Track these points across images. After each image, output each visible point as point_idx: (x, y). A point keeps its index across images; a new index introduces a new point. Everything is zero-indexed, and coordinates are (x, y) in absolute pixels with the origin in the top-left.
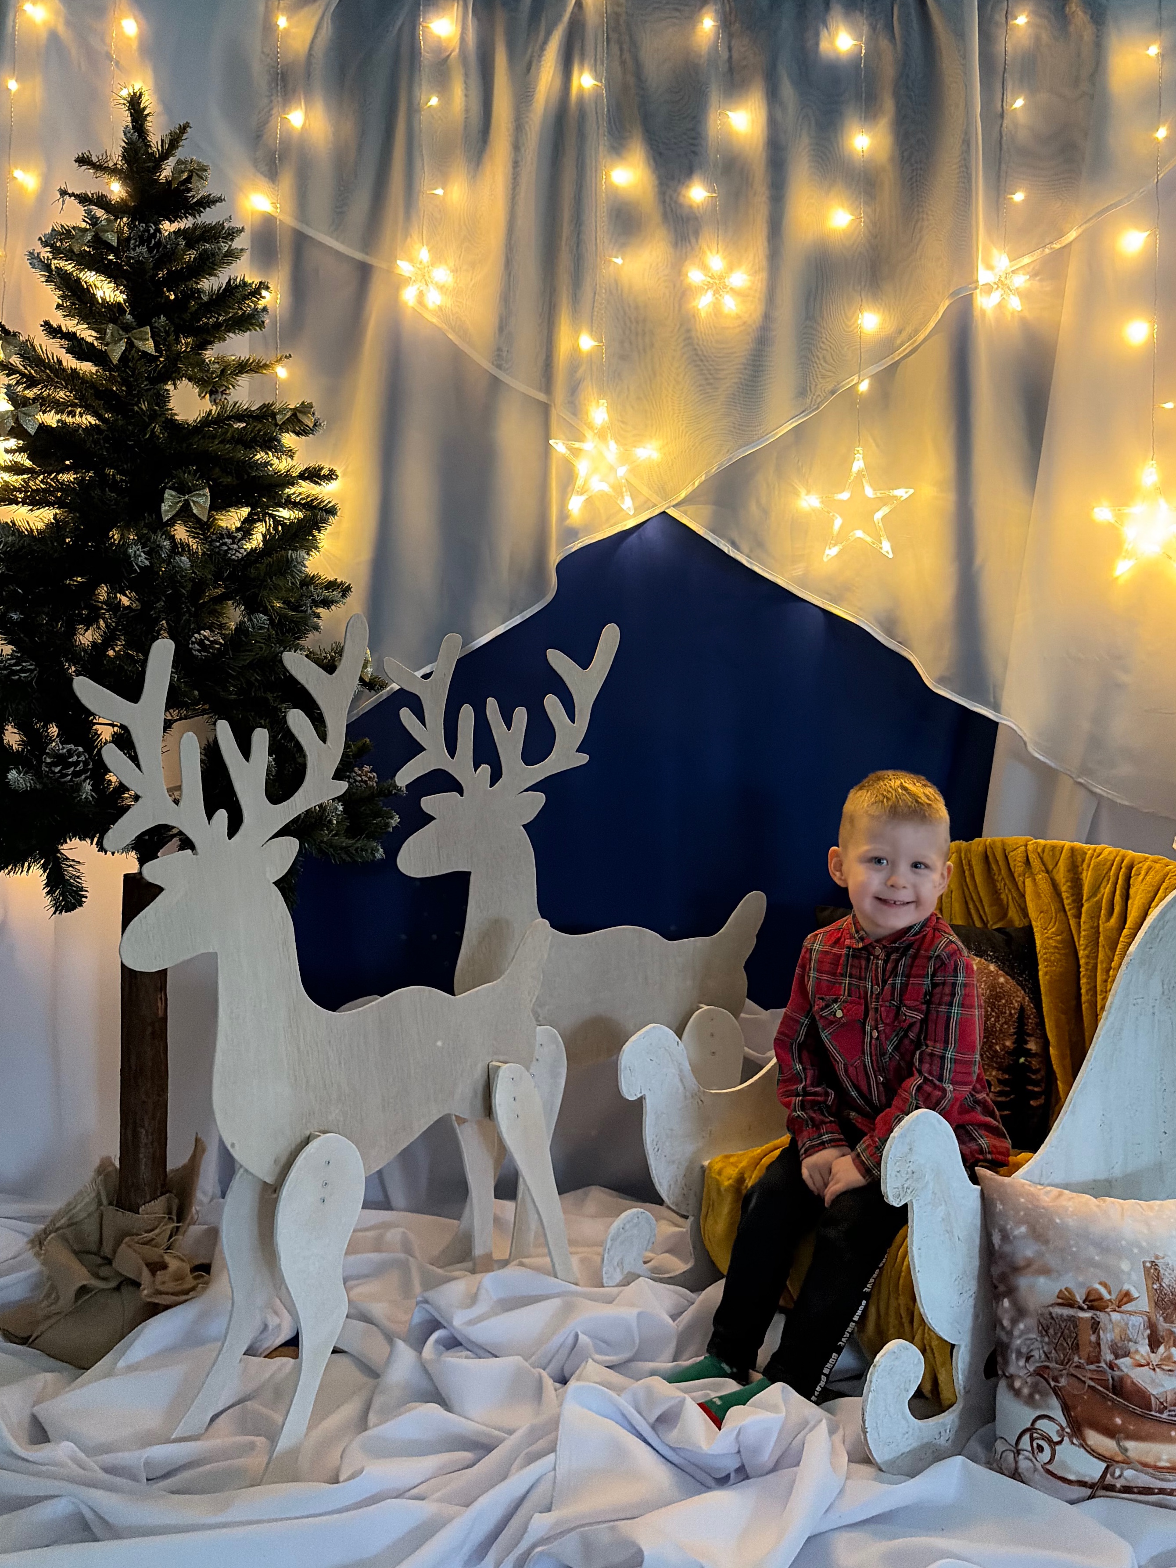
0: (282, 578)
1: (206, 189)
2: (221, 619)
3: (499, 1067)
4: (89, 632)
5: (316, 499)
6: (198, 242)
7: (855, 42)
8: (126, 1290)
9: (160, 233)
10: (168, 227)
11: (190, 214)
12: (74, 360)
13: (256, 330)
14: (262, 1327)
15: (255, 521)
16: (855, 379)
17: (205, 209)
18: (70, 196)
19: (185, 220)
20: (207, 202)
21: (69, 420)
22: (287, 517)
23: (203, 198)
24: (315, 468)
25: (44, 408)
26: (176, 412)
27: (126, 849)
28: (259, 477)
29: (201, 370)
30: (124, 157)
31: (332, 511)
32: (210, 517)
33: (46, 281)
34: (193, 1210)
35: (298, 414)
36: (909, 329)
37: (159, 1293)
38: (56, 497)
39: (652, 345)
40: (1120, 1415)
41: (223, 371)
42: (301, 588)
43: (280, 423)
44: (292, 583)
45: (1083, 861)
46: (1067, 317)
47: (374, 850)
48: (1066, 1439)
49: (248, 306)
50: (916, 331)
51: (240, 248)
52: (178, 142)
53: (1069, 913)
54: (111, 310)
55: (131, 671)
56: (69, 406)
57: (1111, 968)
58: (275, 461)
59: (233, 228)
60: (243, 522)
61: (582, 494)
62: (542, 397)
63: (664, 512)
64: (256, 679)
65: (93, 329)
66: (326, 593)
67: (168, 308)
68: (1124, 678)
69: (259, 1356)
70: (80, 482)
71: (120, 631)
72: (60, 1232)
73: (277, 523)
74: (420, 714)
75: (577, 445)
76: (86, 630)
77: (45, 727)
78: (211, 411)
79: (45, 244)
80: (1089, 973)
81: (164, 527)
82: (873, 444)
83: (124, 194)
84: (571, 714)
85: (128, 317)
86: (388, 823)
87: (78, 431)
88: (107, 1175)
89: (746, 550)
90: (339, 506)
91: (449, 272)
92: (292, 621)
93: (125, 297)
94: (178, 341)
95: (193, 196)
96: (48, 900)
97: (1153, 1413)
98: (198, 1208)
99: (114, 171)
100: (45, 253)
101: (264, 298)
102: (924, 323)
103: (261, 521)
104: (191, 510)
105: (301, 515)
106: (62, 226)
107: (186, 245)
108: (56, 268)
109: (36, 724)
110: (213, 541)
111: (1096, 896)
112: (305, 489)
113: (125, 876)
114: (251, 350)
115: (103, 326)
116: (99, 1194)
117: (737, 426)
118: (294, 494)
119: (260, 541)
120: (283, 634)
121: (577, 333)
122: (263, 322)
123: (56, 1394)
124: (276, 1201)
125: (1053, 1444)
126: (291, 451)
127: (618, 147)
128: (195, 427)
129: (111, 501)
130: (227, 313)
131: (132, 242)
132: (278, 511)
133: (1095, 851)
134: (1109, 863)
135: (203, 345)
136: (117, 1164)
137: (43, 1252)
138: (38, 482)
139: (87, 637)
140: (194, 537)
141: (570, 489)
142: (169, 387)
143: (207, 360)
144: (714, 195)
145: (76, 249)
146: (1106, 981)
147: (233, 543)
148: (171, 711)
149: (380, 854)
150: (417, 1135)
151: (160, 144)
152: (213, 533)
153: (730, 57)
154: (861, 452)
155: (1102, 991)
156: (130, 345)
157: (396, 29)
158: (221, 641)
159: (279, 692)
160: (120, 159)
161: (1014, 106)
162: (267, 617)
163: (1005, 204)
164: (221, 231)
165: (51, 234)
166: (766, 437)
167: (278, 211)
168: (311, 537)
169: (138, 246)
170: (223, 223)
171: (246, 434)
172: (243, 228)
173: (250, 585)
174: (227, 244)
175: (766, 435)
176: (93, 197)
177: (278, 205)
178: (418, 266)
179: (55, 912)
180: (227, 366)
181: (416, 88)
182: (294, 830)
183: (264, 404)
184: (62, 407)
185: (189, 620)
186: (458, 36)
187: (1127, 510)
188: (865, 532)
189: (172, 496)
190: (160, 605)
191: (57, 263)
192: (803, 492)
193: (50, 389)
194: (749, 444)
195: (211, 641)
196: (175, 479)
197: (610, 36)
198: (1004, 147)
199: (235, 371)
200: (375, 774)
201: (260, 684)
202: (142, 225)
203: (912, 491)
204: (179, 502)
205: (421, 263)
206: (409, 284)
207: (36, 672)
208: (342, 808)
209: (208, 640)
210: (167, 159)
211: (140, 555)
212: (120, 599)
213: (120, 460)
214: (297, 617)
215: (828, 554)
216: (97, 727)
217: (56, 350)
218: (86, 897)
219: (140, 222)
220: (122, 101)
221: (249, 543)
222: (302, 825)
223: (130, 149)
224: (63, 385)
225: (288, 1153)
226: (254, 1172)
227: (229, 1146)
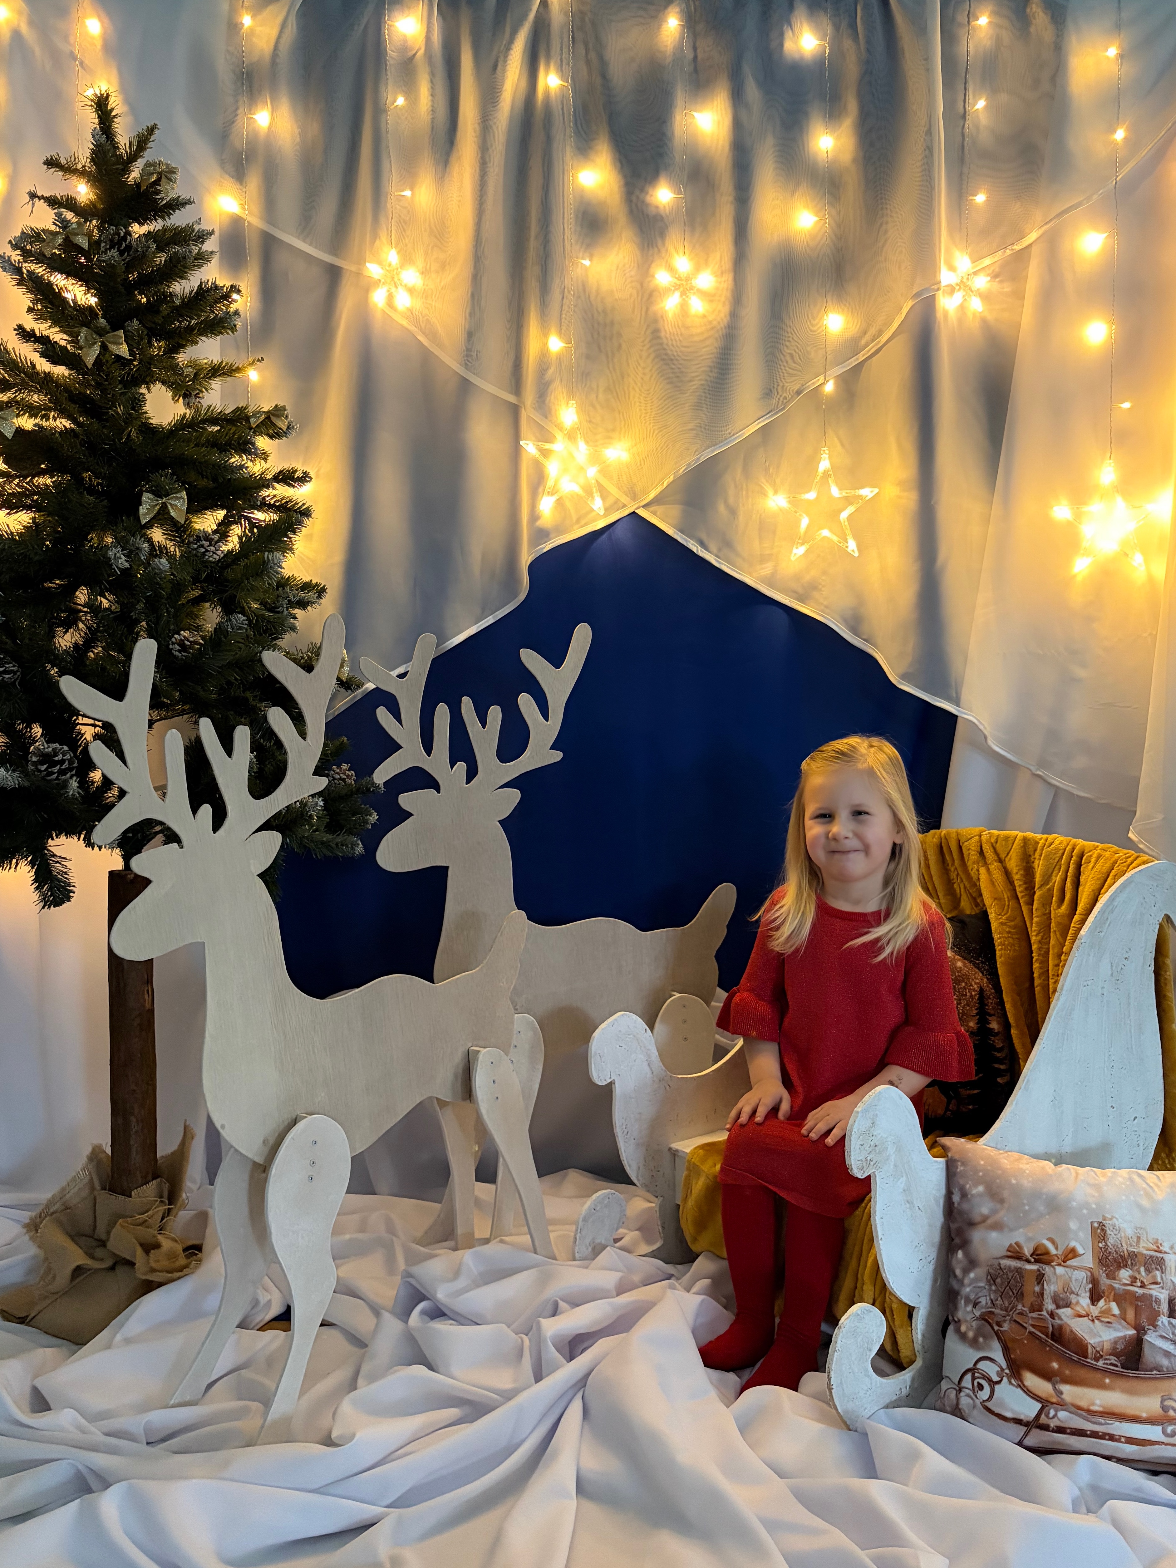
0: (259, 579)
1: (175, 192)
2: (199, 620)
3: (479, 1051)
4: (69, 634)
5: (291, 501)
6: (168, 244)
7: (818, 42)
8: (120, 1269)
9: (131, 235)
10: (138, 230)
11: (160, 217)
12: (48, 364)
13: (228, 333)
15: (231, 523)
16: (821, 379)
17: (174, 211)
18: (40, 199)
19: (154, 223)
20: (176, 204)
21: (44, 423)
22: (263, 519)
23: (173, 200)
24: (288, 471)
25: (18, 412)
26: (150, 415)
27: (111, 846)
28: (235, 479)
29: (175, 374)
30: (92, 160)
31: (306, 513)
32: (186, 520)
33: (18, 285)
34: (183, 1195)
35: (271, 417)
36: (872, 331)
37: (153, 1270)
38: (33, 501)
39: (620, 346)
40: (1057, 1361)
41: (196, 375)
42: (277, 589)
43: (254, 426)
44: (269, 584)
45: (1036, 850)
46: (1027, 317)
47: (355, 845)
48: (1005, 1380)
49: (220, 309)
50: (880, 333)
51: (210, 250)
52: (146, 144)
53: (1021, 901)
54: (84, 314)
55: (113, 672)
56: (43, 410)
57: (1063, 953)
58: (250, 464)
59: (203, 231)
60: (219, 525)
61: (553, 494)
62: (512, 399)
63: (634, 513)
64: (236, 679)
65: (65, 333)
66: (302, 594)
67: (139, 312)
68: (1081, 673)
69: (252, 1329)
70: (56, 485)
71: (101, 632)
72: (54, 1216)
73: (252, 525)
74: (396, 714)
75: (547, 446)
76: (65, 633)
77: (29, 727)
78: (186, 414)
79: (15, 246)
80: (1041, 958)
81: (142, 529)
82: (838, 444)
83: (92, 196)
84: (544, 711)
85: (101, 319)
86: (367, 820)
87: (53, 434)
88: (99, 1162)
89: (715, 550)
90: (314, 508)
91: (418, 274)
92: (269, 622)
93: (96, 300)
94: (151, 345)
95: (163, 199)
96: (35, 896)
97: (1089, 1360)
98: (188, 1194)
99: (82, 173)
100: (15, 256)
101: (236, 301)
102: (888, 324)
103: (235, 523)
104: (169, 512)
105: (276, 517)
106: (32, 229)
107: (156, 247)
108: (28, 271)
109: (19, 724)
110: (191, 543)
111: (1048, 884)
112: (281, 491)
114: (222, 352)
115: (76, 329)
116: (91, 1179)
117: (704, 427)
118: (268, 496)
119: (236, 543)
120: (261, 635)
121: (545, 335)
122: (235, 326)
123: (56, 1366)
124: (266, 1180)
125: (993, 1384)
126: (265, 453)
127: (584, 149)
128: (171, 432)
129: (90, 504)
130: (199, 316)
131: (103, 245)
132: (253, 513)
133: (1046, 840)
134: (1061, 852)
135: (176, 348)
136: (109, 1151)
137: (38, 1235)
138: (13, 486)
139: (67, 640)
140: (171, 540)
141: (540, 490)
142: (143, 390)
143: (181, 364)
144: (681, 196)
145: (47, 253)
146: (1058, 965)
147: (211, 545)
148: (155, 710)
149: (360, 849)
150: (401, 1117)
151: (128, 145)
152: (189, 536)
153: (695, 58)
154: (827, 452)
155: (1053, 975)
156: (104, 348)
157: (362, 27)
158: (201, 641)
159: (258, 691)
160: (89, 160)
161: (976, 107)
162: (245, 618)
163: (967, 205)
164: (191, 234)
165: (21, 237)
166: (733, 438)
167: (247, 212)
168: (285, 539)
169: (110, 249)
170: (193, 225)
171: (221, 437)
172: (213, 231)
173: (227, 586)
174: (198, 246)
175: (734, 435)
176: (62, 199)
177: (246, 207)
178: (387, 268)
179: (43, 908)
180: (199, 370)
181: (382, 88)
182: (274, 824)
183: (238, 408)
184: (35, 411)
185: (169, 622)
186: (424, 35)
187: (1085, 509)
188: (831, 531)
189: (149, 499)
190: (140, 606)
191: (27, 266)
192: (770, 492)
193: (24, 393)
194: (716, 444)
195: (191, 642)
196: (151, 481)
197: (576, 35)
198: (966, 148)
199: (208, 374)
200: (353, 772)
201: (239, 684)
202: (112, 227)
203: (876, 490)
204: (156, 505)
205: (390, 265)
206: (379, 286)
207: (18, 673)
208: (321, 803)
209: (188, 640)
210: (136, 161)
211: (120, 558)
212: (101, 602)
213: (98, 464)
214: (274, 618)
215: (795, 554)
216: (81, 727)
217: (28, 353)
218: (74, 893)
219: (110, 224)
220: (89, 103)
221: (226, 545)
222: (284, 820)
223: (99, 151)
224: (37, 388)
225: (277, 1134)
226: (244, 1152)
227: (218, 1126)
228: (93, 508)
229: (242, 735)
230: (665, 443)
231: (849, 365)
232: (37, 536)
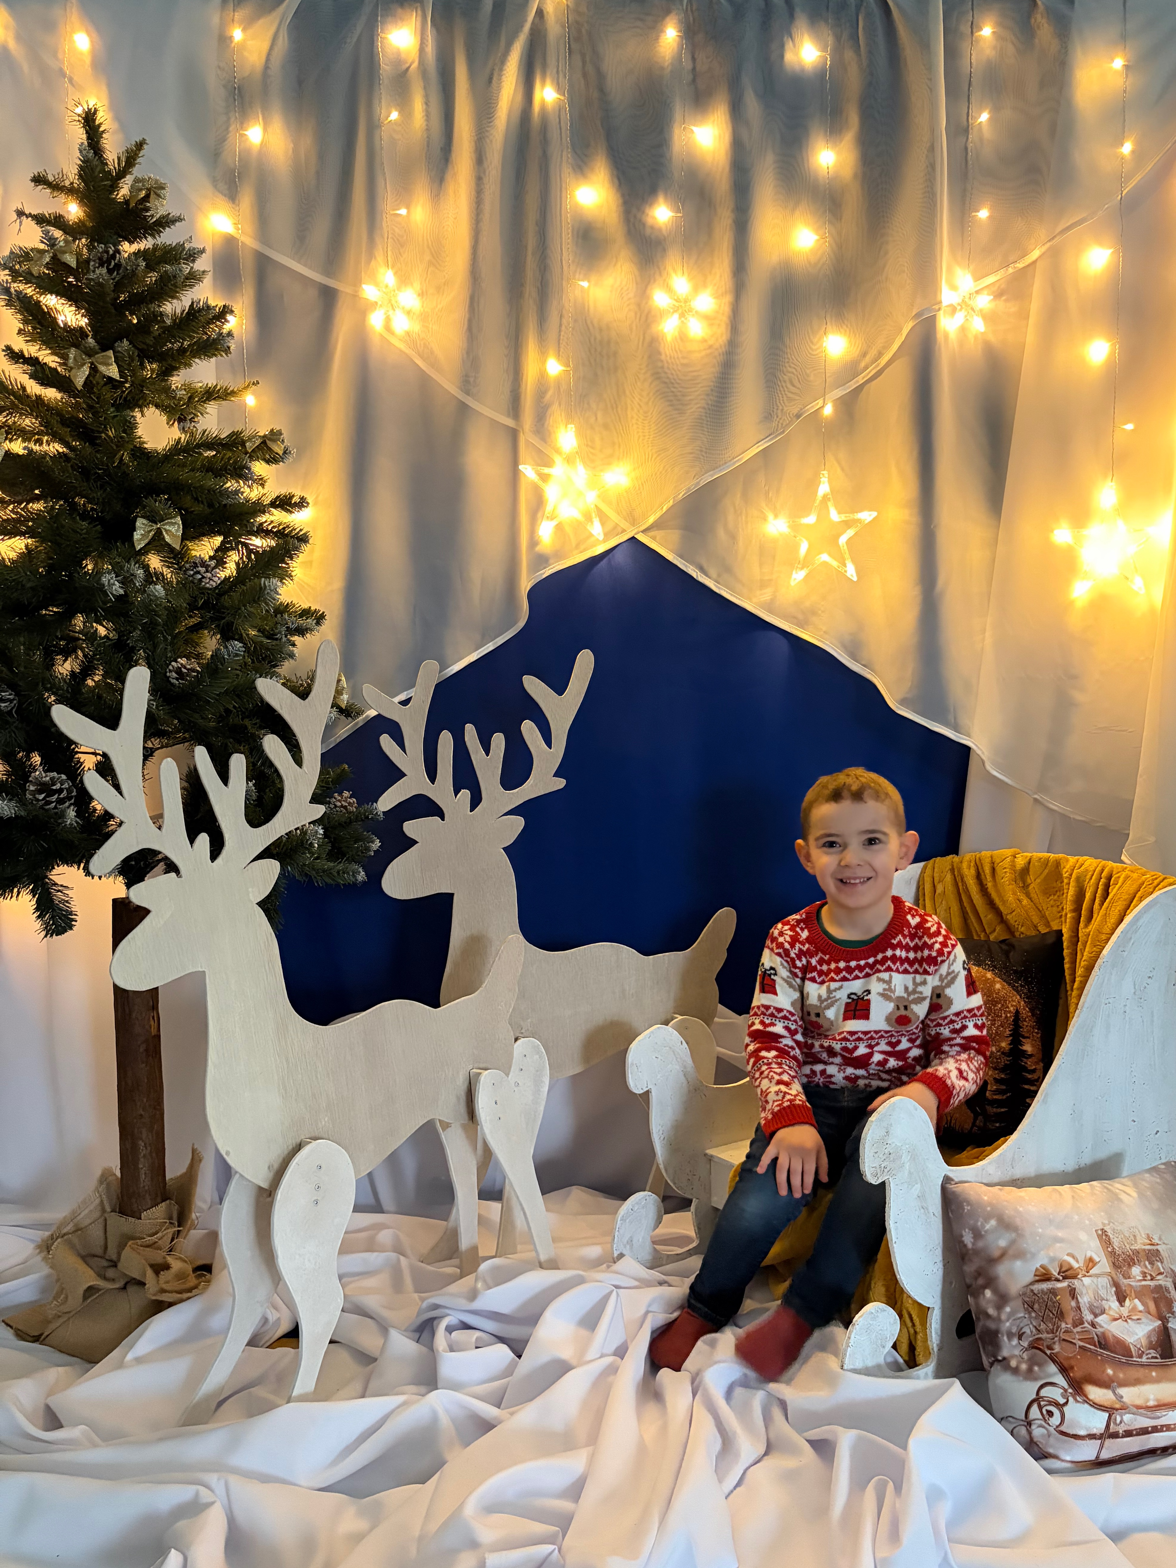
0: (256, 605)
1: (165, 208)
2: (198, 649)
3: (480, 1074)
4: (68, 662)
5: (288, 527)
6: (158, 263)
7: (819, 53)
8: (131, 1289)
9: (120, 253)
10: (128, 248)
11: (149, 235)
12: (39, 386)
13: (222, 356)
14: (263, 1322)
15: (226, 550)
16: (820, 402)
17: (164, 229)
18: (27, 217)
19: (145, 242)
20: (165, 222)
21: (36, 448)
22: (260, 545)
23: (163, 217)
24: (285, 496)
25: (10, 436)
26: (145, 440)
28: (230, 505)
29: (168, 397)
30: (80, 176)
31: (303, 539)
32: (183, 546)
33: (6, 306)
34: (193, 1216)
35: (268, 442)
36: (873, 353)
37: (163, 1291)
38: (28, 527)
39: (617, 366)
40: (1110, 1366)
41: (190, 398)
42: (276, 616)
43: (250, 451)
44: (267, 611)
46: (1031, 338)
47: (356, 872)
49: (213, 331)
50: (880, 355)
51: (202, 269)
52: (135, 160)
54: (74, 335)
55: (108, 700)
56: (36, 434)
59: (194, 249)
60: (216, 551)
61: (552, 519)
62: (510, 422)
63: (633, 538)
64: (234, 707)
65: (56, 354)
66: (301, 621)
67: (130, 332)
68: (1080, 697)
69: (261, 1347)
70: (50, 511)
71: (98, 660)
72: (65, 1237)
73: (250, 551)
75: (546, 470)
76: (65, 661)
77: (28, 758)
78: (180, 438)
79: (4, 267)
81: (139, 555)
82: (838, 468)
83: (81, 215)
84: (548, 739)
85: (90, 340)
86: (369, 847)
87: (45, 458)
88: (108, 1185)
89: (714, 575)
90: (311, 534)
91: (415, 296)
92: (267, 649)
93: (87, 321)
94: (143, 367)
95: (152, 216)
96: (38, 925)
98: (198, 1214)
99: (71, 191)
100: (4, 276)
101: (229, 322)
102: (888, 345)
103: (232, 549)
104: (164, 538)
105: (273, 543)
106: (21, 248)
107: (147, 266)
108: (16, 291)
109: (19, 753)
110: (187, 570)
113: (114, 901)
114: (218, 377)
115: (65, 351)
116: (102, 1202)
117: (704, 450)
118: (266, 522)
119: (233, 569)
120: (258, 662)
121: (544, 358)
122: (229, 348)
123: (69, 1385)
124: (271, 1205)
126: (262, 479)
127: (582, 165)
128: (164, 455)
129: (84, 530)
130: (192, 338)
131: (92, 263)
132: (250, 539)
135: (167, 372)
136: (118, 1174)
137: (50, 1256)
138: (8, 512)
139: (65, 667)
140: (169, 567)
141: (539, 515)
142: (137, 414)
143: (173, 387)
144: (679, 215)
145: (35, 272)
147: (207, 571)
148: (153, 739)
149: (362, 876)
150: (404, 1139)
151: (116, 162)
153: (694, 69)
154: (827, 475)
156: (94, 369)
157: (355, 40)
158: (198, 669)
159: (257, 719)
160: (77, 177)
161: (979, 120)
162: (241, 645)
163: (970, 221)
164: (181, 252)
165: (10, 256)
166: (733, 461)
167: (240, 231)
168: (284, 565)
169: (98, 268)
170: (184, 244)
171: (216, 462)
172: (204, 249)
173: (224, 613)
174: (189, 265)
175: (734, 459)
176: (50, 217)
177: (240, 226)
178: (384, 290)
179: (46, 936)
180: (194, 393)
181: (376, 102)
182: (275, 852)
183: (233, 432)
184: (28, 435)
185: (166, 649)
186: (418, 47)
187: (1084, 532)
188: (830, 555)
189: (143, 524)
190: (136, 634)
191: (15, 286)
192: (770, 516)
193: (15, 417)
194: (717, 468)
195: (188, 669)
196: (144, 507)
197: (573, 46)
198: (970, 162)
199: (202, 398)
200: (354, 800)
201: (238, 711)
202: (101, 245)
203: (875, 514)
204: (151, 530)
205: (387, 286)
206: (375, 308)
207: (15, 702)
208: (321, 832)
209: (185, 668)
210: (124, 177)
211: (114, 584)
212: (97, 629)
213: (90, 489)
214: (272, 645)
215: (795, 579)
216: (80, 755)
217: (18, 376)
218: (76, 921)
219: (99, 243)
220: (77, 118)
221: (223, 571)
222: (285, 848)
223: (87, 166)
224: (28, 412)
225: (281, 1159)
226: (249, 1178)
227: (224, 1154)
228: (85, 534)
229: (238, 763)
230: (664, 468)
231: (849, 387)
232: (30, 562)
